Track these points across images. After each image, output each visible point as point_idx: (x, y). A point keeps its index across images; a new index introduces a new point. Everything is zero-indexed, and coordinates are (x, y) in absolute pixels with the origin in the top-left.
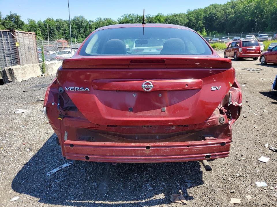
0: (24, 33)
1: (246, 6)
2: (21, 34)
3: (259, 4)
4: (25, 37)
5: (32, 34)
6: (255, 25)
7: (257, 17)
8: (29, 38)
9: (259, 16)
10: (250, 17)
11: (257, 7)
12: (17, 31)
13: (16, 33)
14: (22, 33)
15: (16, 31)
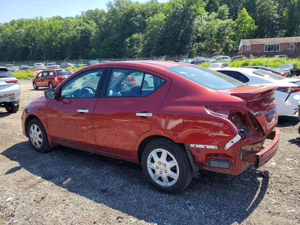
1: (15, 32)
3: (29, 32)
6: (30, 52)
7: (31, 45)
9: (33, 44)
10: (22, 44)
11: (28, 35)
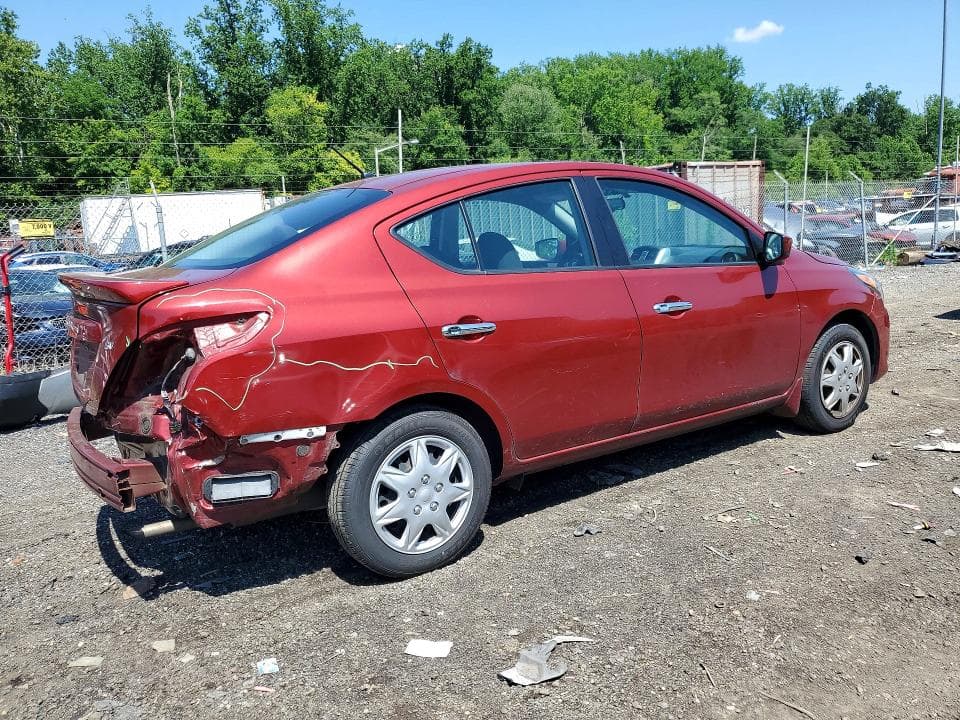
0: (718, 167)
2: (710, 170)
4: (721, 179)
5: (748, 166)
8: (734, 180)
12: (693, 164)
13: (689, 170)
14: (711, 167)
15: (689, 163)
